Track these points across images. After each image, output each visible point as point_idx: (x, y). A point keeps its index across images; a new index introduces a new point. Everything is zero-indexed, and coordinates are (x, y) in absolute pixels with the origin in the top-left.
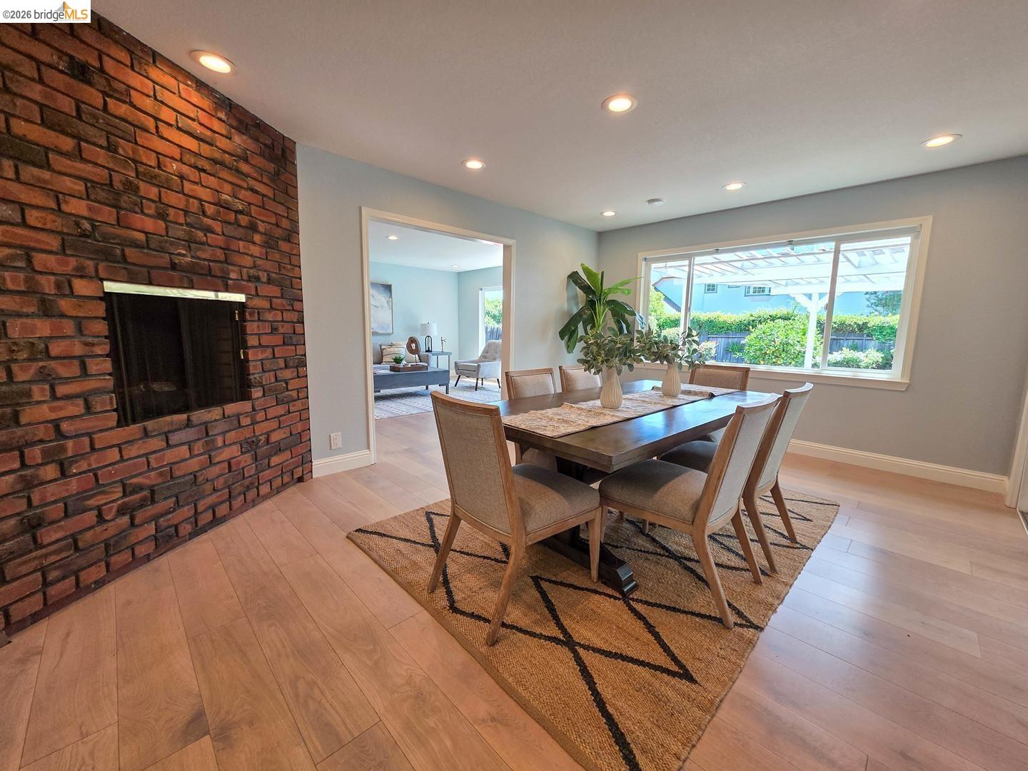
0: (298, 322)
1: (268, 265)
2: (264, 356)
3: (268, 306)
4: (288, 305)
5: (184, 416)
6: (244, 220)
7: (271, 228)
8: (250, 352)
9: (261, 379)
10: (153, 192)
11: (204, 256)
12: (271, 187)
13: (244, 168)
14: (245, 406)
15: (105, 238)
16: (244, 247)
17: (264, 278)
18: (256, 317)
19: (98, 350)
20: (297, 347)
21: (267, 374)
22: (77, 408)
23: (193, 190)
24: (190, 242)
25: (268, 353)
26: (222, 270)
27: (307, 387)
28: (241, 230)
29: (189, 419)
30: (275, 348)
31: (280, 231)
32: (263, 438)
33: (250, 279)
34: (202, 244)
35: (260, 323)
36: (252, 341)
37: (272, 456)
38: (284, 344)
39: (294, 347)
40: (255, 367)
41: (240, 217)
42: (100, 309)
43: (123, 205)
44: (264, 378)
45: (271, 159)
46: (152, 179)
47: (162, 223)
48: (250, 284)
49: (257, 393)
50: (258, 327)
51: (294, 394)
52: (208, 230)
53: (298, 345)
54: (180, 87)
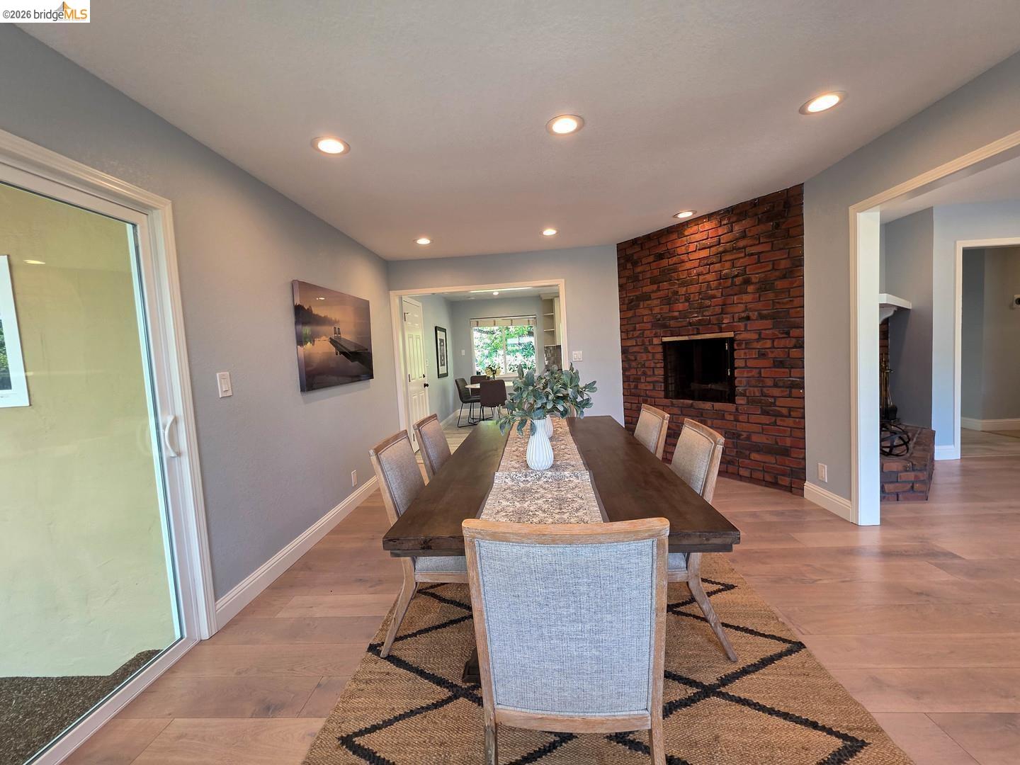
0: (795, 347)
1: (759, 306)
2: (750, 375)
3: (757, 337)
4: (783, 333)
5: (691, 402)
6: (738, 280)
7: (766, 275)
8: (736, 373)
9: (746, 392)
10: (682, 290)
11: (708, 314)
12: (767, 242)
13: (741, 243)
14: (730, 407)
15: (664, 319)
16: (737, 299)
17: (754, 315)
18: (743, 346)
19: (658, 365)
20: (792, 370)
21: (751, 389)
22: (651, 387)
23: (704, 279)
24: (701, 308)
25: (755, 373)
26: (718, 319)
27: (804, 408)
28: (737, 288)
29: (692, 404)
30: (762, 370)
31: (777, 273)
32: (745, 435)
33: (741, 319)
34: (709, 307)
35: (747, 351)
36: (738, 363)
37: (754, 451)
38: (775, 366)
39: (787, 370)
40: (740, 382)
41: (736, 279)
42: (660, 349)
43: (671, 302)
44: (747, 391)
45: (769, 219)
46: (682, 285)
47: (687, 304)
48: (740, 324)
49: (739, 400)
50: (745, 353)
51: (785, 411)
52: (714, 297)
53: (792, 368)
54: (700, 227)
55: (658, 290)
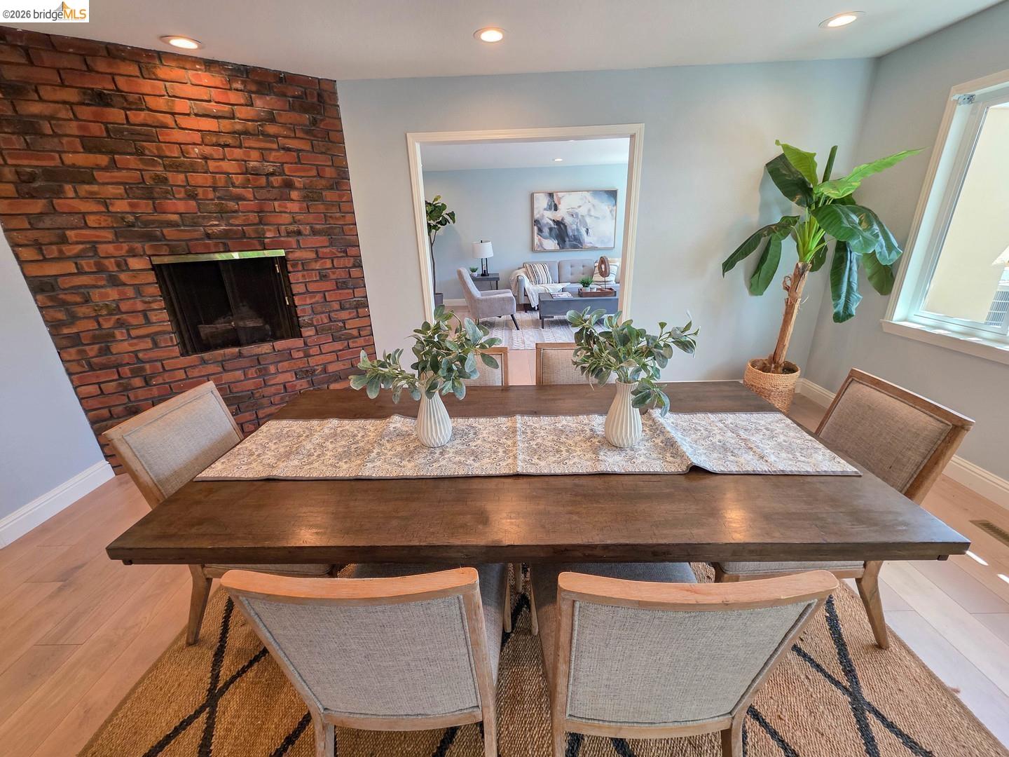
0: (354, 266)
1: (311, 218)
2: (313, 300)
3: (313, 255)
4: (341, 252)
5: (236, 350)
6: (276, 181)
7: (311, 182)
8: (296, 299)
9: (312, 321)
10: (180, 178)
11: (237, 223)
12: (306, 139)
13: (271, 129)
14: (298, 343)
15: (146, 224)
16: (280, 206)
17: (306, 229)
18: (300, 267)
19: (155, 306)
20: (355, 290)
21: (318, 316)
22: (148, 344)
23: (217, 167)
24: (223, 213)
25: (318, 298)
26: (256, 231)
27: (371, 326)
28: (275, 191)
29: (240, 352)
30: (326, 294)
31: (324, 182)
32: (319, 368)
33: (289, 234)
34: (236, 212)
35: (305, 273)
36: (297, 289)
37: (332, 383)
38: (338, 288)
39: (351, 291)
40: (304, 311)
41: (272, 179)
42: (151, 277)
43: (156, 195)
44: (314, 320)
45: (304, 109)
46: (176, 167)
47: (193, 203)
48: (290, 239)
49: (307, 332)
50: (303, 276)
51: (355, 332)
52: (239, 198)
53: (354, 288)
54: (189, 75)
55: (113, 165)
